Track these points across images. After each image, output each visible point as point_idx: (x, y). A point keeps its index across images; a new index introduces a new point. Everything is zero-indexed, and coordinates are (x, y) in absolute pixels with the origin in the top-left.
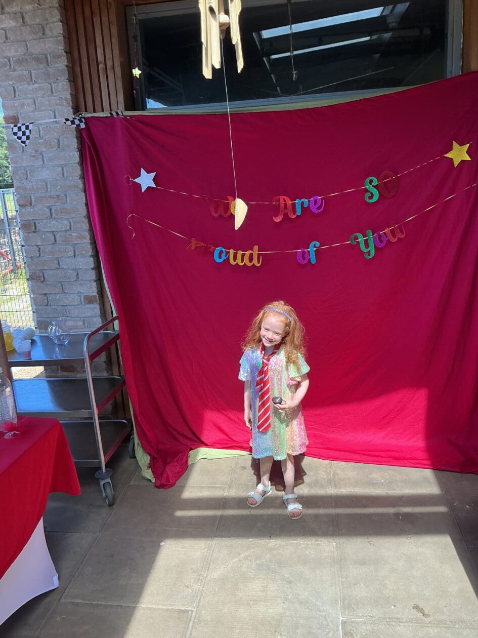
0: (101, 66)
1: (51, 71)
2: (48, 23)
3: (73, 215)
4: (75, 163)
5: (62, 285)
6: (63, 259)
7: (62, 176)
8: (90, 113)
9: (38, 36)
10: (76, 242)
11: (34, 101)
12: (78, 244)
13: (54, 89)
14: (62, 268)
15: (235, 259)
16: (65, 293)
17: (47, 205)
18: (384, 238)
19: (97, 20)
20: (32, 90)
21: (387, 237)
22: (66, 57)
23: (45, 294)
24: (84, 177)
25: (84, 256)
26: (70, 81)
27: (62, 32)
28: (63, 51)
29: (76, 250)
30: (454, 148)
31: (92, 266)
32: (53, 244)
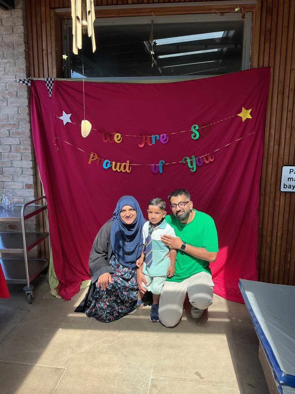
0: (45, 52)
1: (16, 52)
2: (16, 26)
3: (22, 136)
4: (26, 106)
5: (13, 177)
6: (14, 161)
7: (17, 113)
8: (37, 78)
9: (9, 32)
10: (23, 152)
11: (5, 69)
12: (24, 153)
13: (16, 63)
14: (14, 167)
15: (115, 168)
16: (14, 181)
17: (7, 129)
18: (202, 161)
19: (44, 25)
20: (4, 63)
21: (203, 160)
22: (24, 45)
23: (3, 181)
24: (30, 114)
25: (27, 160)
26: (26, 59)
27: (23, 31)
28: (23, 42)
29: (23, 157)
30: (243, 111)
31: (31, 166)
32: (9, 152)
